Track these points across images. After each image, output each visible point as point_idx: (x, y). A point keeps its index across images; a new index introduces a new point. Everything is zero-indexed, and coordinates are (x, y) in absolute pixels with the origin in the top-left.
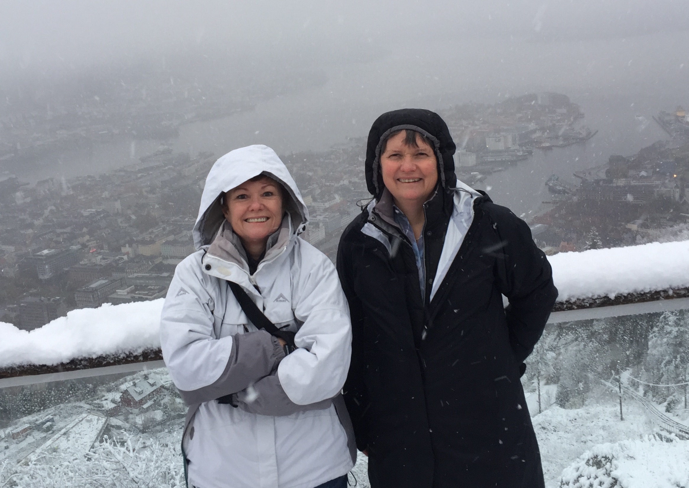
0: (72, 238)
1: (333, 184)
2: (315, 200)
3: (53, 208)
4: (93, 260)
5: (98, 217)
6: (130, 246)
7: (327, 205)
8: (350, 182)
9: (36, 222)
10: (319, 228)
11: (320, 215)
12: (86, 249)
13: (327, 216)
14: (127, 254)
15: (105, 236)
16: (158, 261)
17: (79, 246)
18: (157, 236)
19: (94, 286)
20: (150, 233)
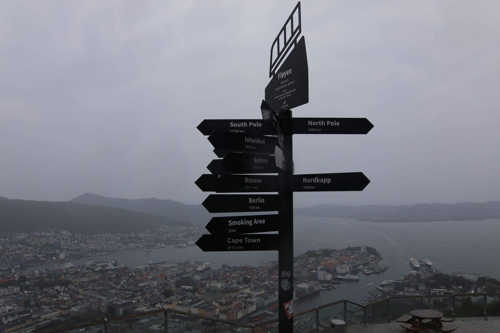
0: (133, 296)
1: (260, 283)
2: (251, 290)
3: (125, 281)
4: (143, 309)
5: (146, 288)
6: (160, 304)
7: (258, 293)
8: (269, 283)
9: (117, 287)
10: (253, 304)
11: (254, 298)
12: (139, 303)
13: (258, 299)
14: (159, 307)
15: (148, 297)
17: (136, 301)
18: (173, 300)
20: (170, 299)
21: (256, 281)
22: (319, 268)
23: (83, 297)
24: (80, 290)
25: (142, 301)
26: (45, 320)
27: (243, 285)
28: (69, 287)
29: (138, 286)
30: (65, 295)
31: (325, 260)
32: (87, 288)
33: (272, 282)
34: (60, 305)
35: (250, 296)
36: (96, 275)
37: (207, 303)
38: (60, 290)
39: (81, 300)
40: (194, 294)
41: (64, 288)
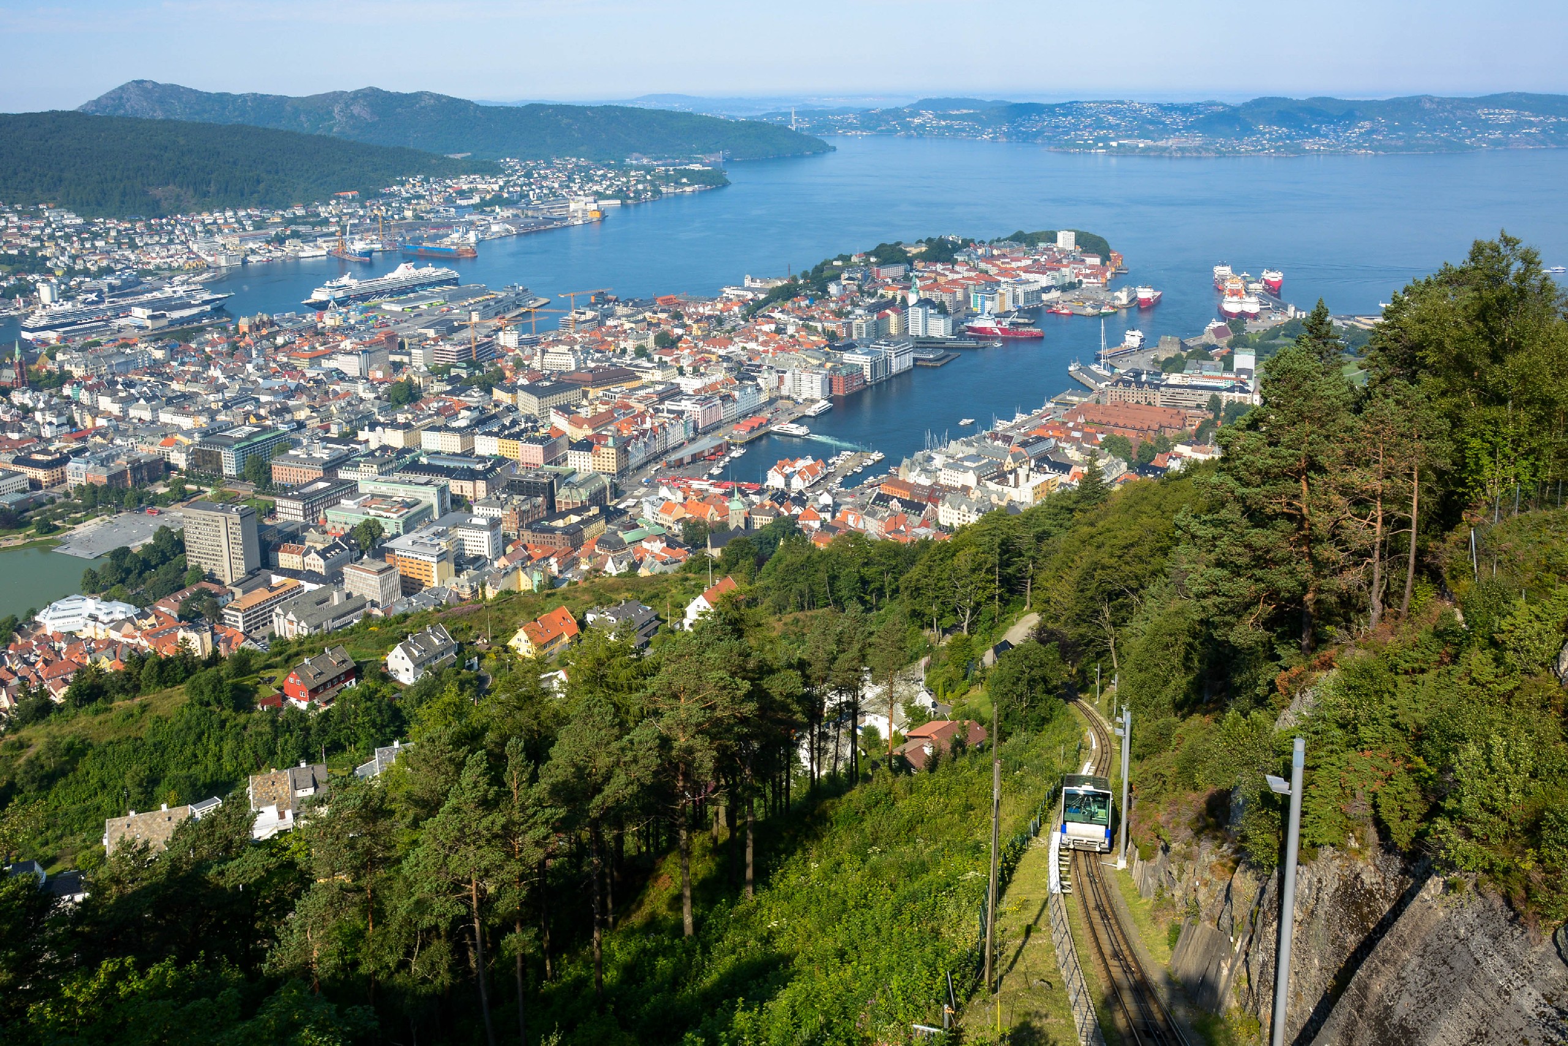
6: (372, 429)
12: (302, 431)
14: (367, 441)
19: (307, 490)
21: (701, 344)
22: (912, 299)
23: (113, 423)
24: (105, 403)
25: (315, 423)
27: (656, 358)
28: (67, 390)
29: (304, 375)
30: (48, 419)
31: (935, 271)
32: (126, 394)
33: (752, 345)
34: (30, 454)
35: (673, 393)
37: (528, 419)
38: (31, 405)
39: (103, 432)
40: (490, 392)
41: (43, 396)
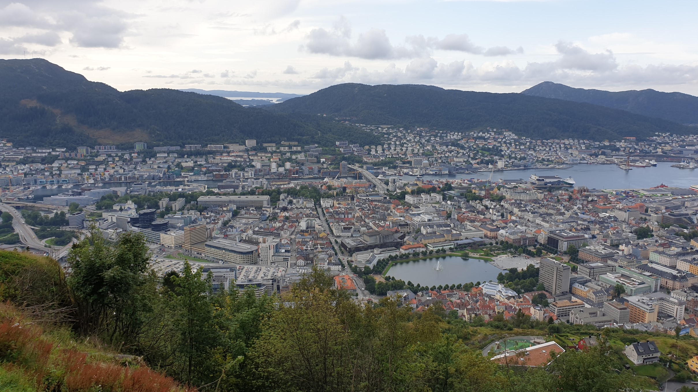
0: (587, 229)
3: (581, 206)
4: (597, 248)
5: (609, 220)
6: (627, 245)
9: (567, 213)
12: (594, 239)
14: (623, 250)
15: (610, 234)
16: (644, 262)
17: (590, 237)
18: (649, 244)
19: (593, 265)
20: (645, 241)
23: (518, 219)
24: (516, 210)
26: (467, 238)
29: (598, 216)
30: (494, 213)
32: (524, 209)
34: (486, 224)
36: (541, 193)
39: (514, 222)
40: (688, 241)
41: (494, 204)
